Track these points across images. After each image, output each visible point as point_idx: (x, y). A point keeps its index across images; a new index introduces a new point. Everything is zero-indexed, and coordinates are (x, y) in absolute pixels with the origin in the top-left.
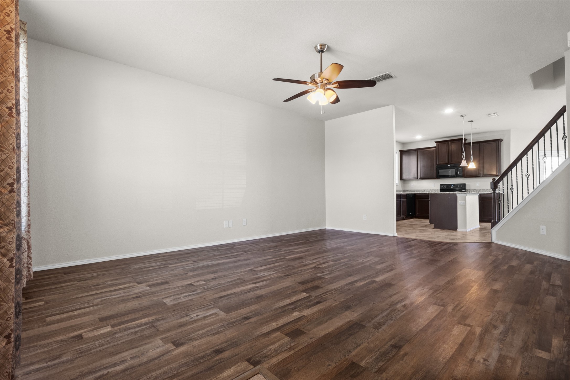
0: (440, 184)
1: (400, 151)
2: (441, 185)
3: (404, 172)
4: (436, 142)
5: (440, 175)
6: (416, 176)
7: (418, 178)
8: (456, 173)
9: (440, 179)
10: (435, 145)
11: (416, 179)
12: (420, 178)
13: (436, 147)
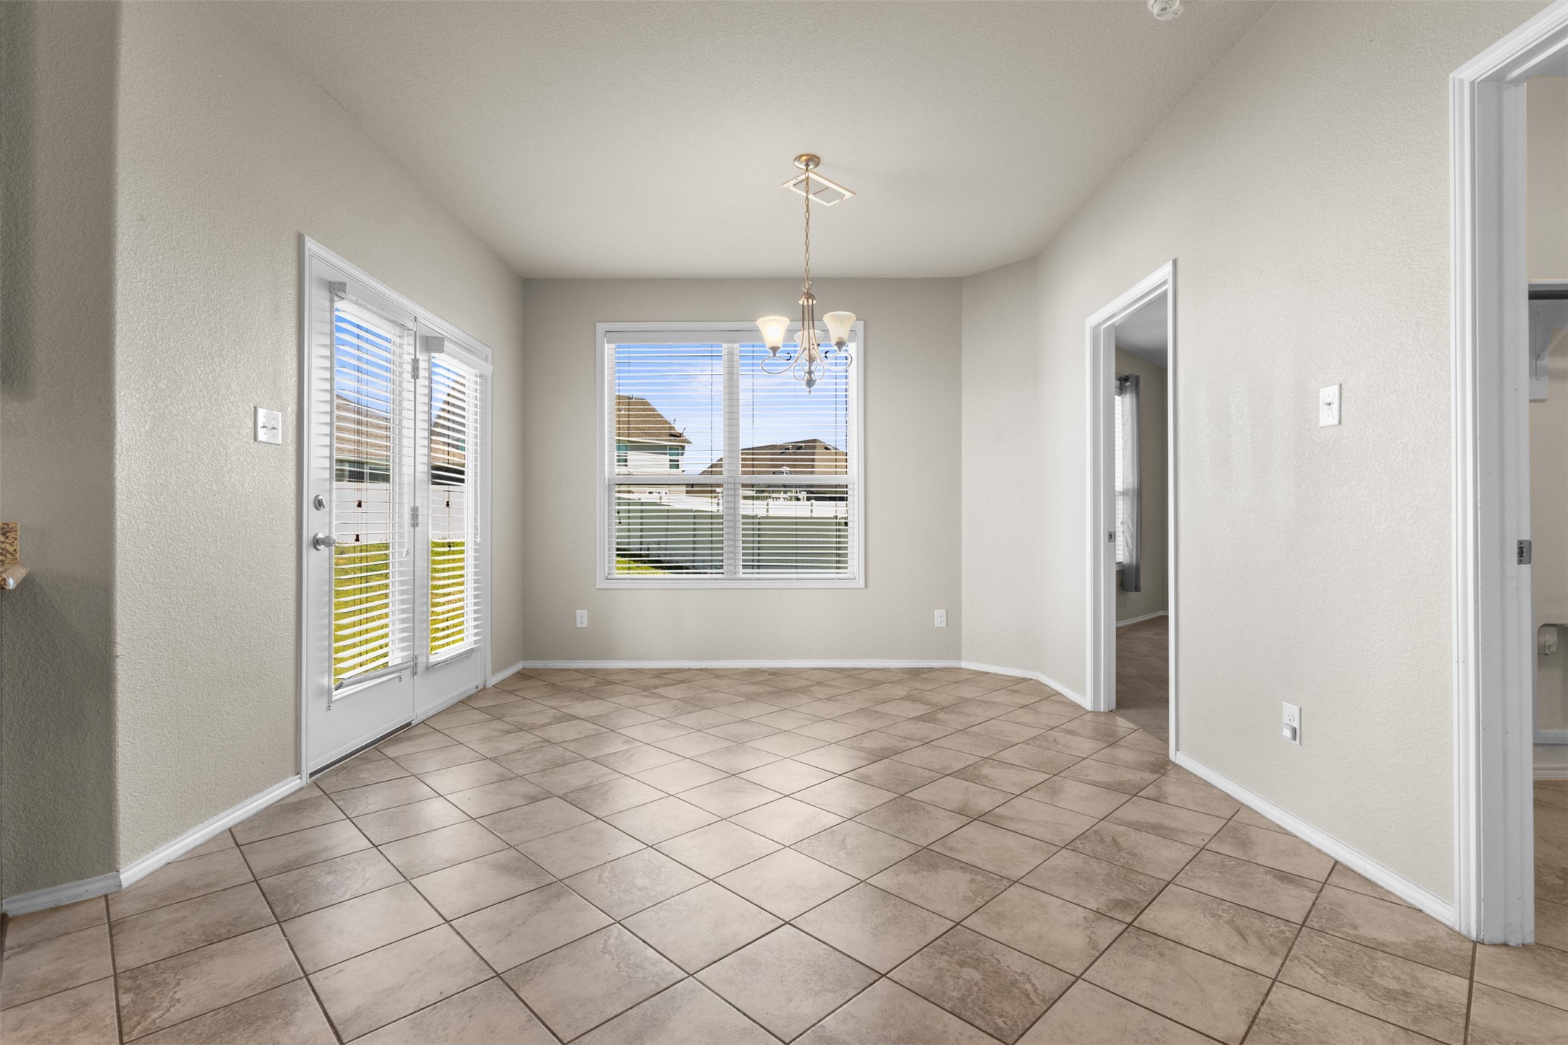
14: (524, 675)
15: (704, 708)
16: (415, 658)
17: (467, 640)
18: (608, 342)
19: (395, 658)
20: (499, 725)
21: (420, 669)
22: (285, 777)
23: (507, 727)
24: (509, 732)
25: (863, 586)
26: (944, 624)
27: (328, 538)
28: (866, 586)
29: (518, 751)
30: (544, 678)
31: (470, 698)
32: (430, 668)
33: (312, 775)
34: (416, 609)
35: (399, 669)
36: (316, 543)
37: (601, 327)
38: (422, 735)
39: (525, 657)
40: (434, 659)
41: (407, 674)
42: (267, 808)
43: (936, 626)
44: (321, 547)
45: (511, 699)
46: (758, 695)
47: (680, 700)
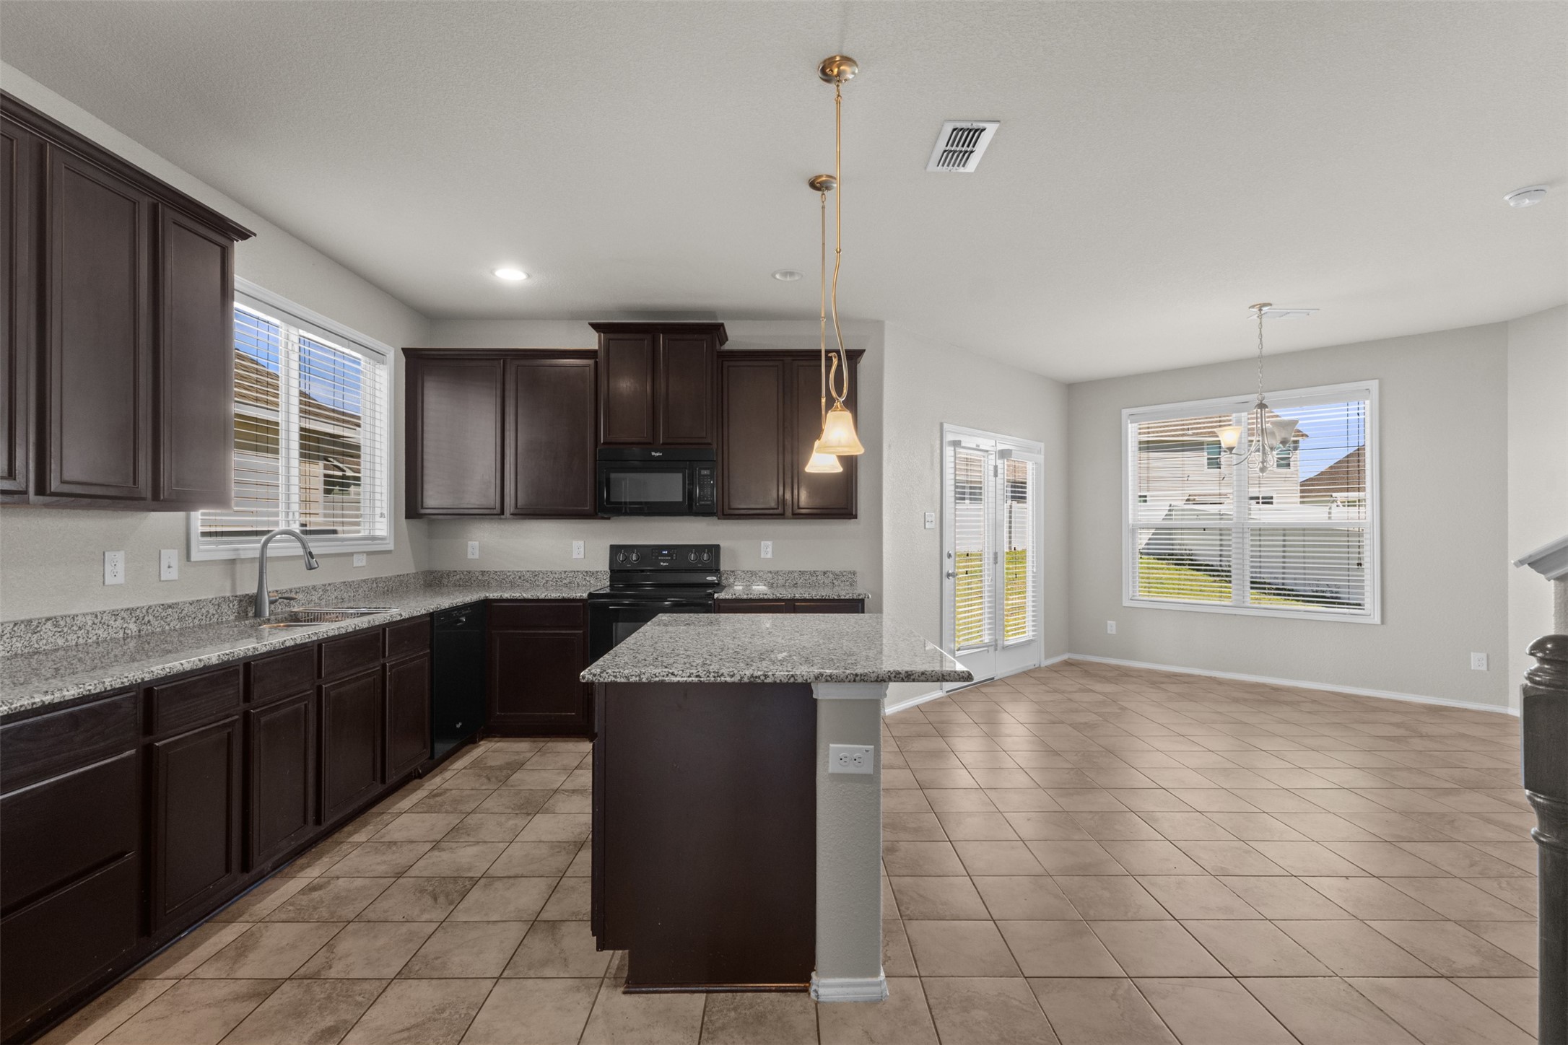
0: (611, 546)
1: (405, 351)
2: (615, 549)
3: (426, 471)
4: (596, 327)
5: (613, 500)
6: (492, 499)
7: (502, 513)
8: (690, 495)
9: (609, 519)
10: (591, 341)
11: (497, 513)
12: (512, 510)
13: (595, 352)
14: (1068, 664)
15: (1191, 701)
16: (996, 640)
17: (1029, 634)
18: (1131, 423)
19: (987, 639)
20: (1044, 687)
21: (999, 648)
22: (936, 690)
23: (1048, 689)
24: (1048, 692)
25: (1379, 622)
26: (1484, 668)
27: (954, 573)
28: (1383, 622)
29: (1052, 701)
30: (1081, 666)
31: (1030, 671)
32: (1005, 648)
33: (947, 692)
34: (997, 612)
35: (987, 646)
36: (949, 575)
37: (1125, 412)
38: (1000, 685)
39: (1070, 651)
40: (1007, 643)
41: (992, 649)
42: (930, 701)
43: (1472, 668)
44: (951, 578)
45: (1055, 675)
46: (1245, 700)
47: (1176, 693)
